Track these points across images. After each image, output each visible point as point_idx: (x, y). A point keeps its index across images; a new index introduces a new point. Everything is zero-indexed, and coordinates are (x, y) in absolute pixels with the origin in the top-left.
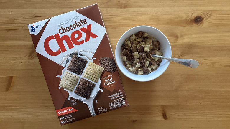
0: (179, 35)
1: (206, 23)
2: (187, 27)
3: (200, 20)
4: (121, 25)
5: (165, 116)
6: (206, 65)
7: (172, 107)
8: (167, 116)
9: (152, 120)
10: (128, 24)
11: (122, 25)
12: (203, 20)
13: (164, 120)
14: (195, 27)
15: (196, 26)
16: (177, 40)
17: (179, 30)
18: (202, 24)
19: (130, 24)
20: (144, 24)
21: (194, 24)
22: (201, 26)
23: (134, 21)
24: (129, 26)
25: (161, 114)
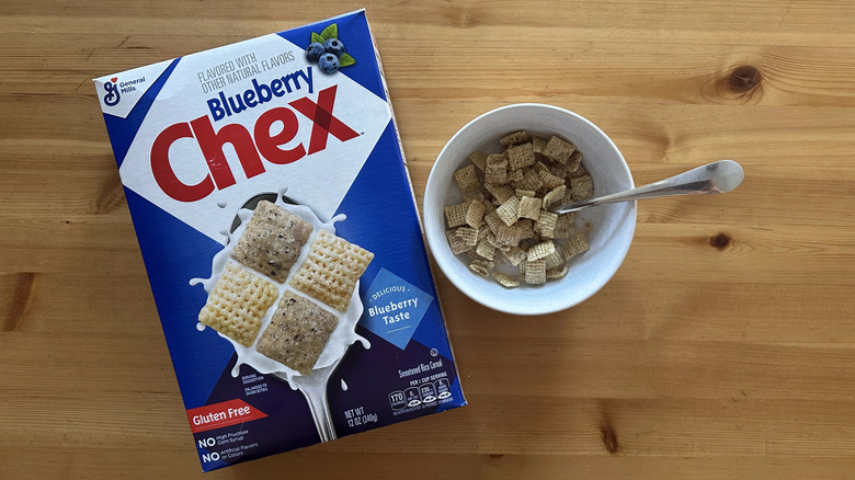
0: (671, 133)
1: (771, 94)
2: (703, 106)
3: (750, 82)
4: (455, 89)
5: (611, 440)
6: (771, 249)
7: (639, 404)
8: (620, 440)
9: (562, 453)
10: (482, 87)
11: (460, 89)
12: (763, 82)
13: (605, 453)
14: (732, 106)
15: (736, 102)
16: (664, 154)
17: (671, 116)
18: (757, 96)
19: (486, 87)
20: (541, 89)
21: (731, 95)
22: (752, 101)
23: (504, 77)
24: (485, 93)
25: (597, 433)
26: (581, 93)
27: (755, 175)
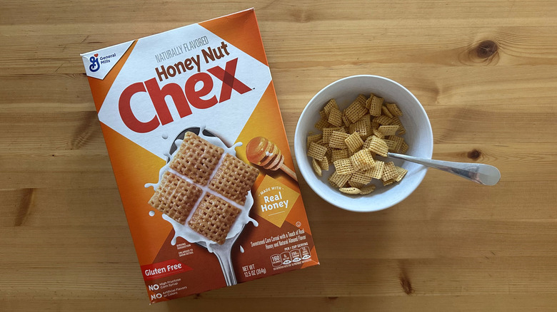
0: (440, 86)
1: (504, 58)
2: (460, 68)
3: (491, 51)
4: (299, 62)
5: (407, 286)
6: (508, 159)
7: (425, 262)
8: (413, 285)
9: (375, 295)
10: (315, 60)
11: (302, 62)
12: (499, 51)
13: (403, 294)
14: (479, 67)
15: (481, 64)
16: (436, 99)
17: (440, 74)
18: (495, 60)
19: (319, 60)
20: (354, 60)
21: (478, 60)
22: (493, 63)
23: (330, 53)
24: (318, 64)
25: (398, 281)
26: (381, 62)
27: (496, 111)
